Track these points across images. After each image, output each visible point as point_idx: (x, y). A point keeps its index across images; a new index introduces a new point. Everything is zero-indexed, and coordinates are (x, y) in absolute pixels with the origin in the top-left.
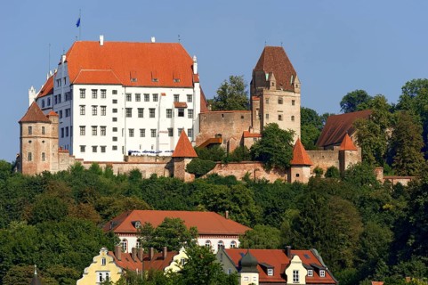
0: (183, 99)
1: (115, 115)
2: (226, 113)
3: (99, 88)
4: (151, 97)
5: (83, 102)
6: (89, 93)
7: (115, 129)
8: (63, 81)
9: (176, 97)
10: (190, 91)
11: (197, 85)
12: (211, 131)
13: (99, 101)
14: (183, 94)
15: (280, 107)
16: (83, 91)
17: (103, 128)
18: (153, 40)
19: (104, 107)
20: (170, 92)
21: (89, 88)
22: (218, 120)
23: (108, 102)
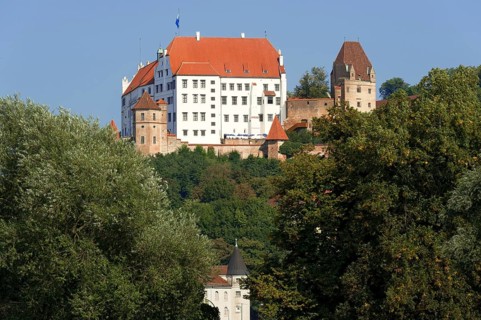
0: (271, 88)
1: (213, 103)
2: (311, 101)
3: (199, 78)
4: (244, 87)
5: (185, 91)
6: (190, 83)
7: (213, 115)
8: (165, 73)
9: (266, 86)
10: (277, 81)
11: (283, 76)
12: (298, 116)
13: (199, 91)
14: (271, 83)
15: (359, 95)
16: (185, 81)
17: (203, 114)
18: (243, 36)
19: (203, 95)
20: (260, 82)
21: (190, 79)
22: (304, 106)
23: (207, 91)
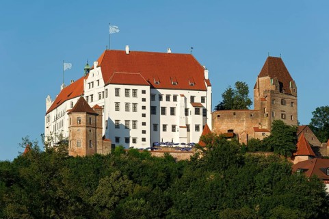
0: (198, 100)
1: (144, 111)
2: (238, 112)
3: (131, 87)
4: (171, 98)
5: (117, 99)
6: (122, 92)
7: (144, 124)
8: (96, 83)
9: (192, 98)
10: (203, 93)
11: (209, 89)
12: (224, 127)
13: (131, 100)
14: (198, 95)
15: (283, 108)
16: (117, 91)
17: (135, 122)
18: (169, 51)
19: (135, 104)
20: (188, 94)
21: (123, 88)
22: (230, 117)
23: (138, 100)
